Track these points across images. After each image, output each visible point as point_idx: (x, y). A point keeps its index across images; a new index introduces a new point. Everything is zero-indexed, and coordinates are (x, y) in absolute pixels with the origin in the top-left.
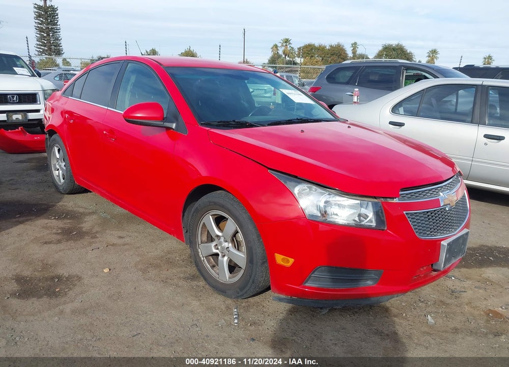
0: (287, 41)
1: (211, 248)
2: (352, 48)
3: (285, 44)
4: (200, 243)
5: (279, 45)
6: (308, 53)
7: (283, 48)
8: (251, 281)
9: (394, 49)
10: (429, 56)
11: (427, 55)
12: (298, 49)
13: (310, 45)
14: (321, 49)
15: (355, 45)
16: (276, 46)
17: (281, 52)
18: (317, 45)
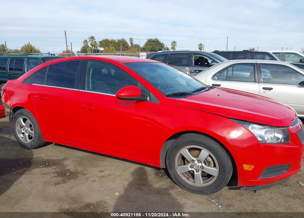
0: (92, 38)
1: (188, 168)
2: (130, 41)
3: (91, 40)
4: (177, 166)
5: (88, 40)
6: (105, 45)
7: (90, 42)
8: (224, 182)
9: (154, 41)
10: (172, 45)
11: (171, 44)
12: (99, 42)
13: (106, 40)
14: (113, 42)
15: (131, 40)
16: (86, 41)
17: (89, 45)
18: (110, 40)
